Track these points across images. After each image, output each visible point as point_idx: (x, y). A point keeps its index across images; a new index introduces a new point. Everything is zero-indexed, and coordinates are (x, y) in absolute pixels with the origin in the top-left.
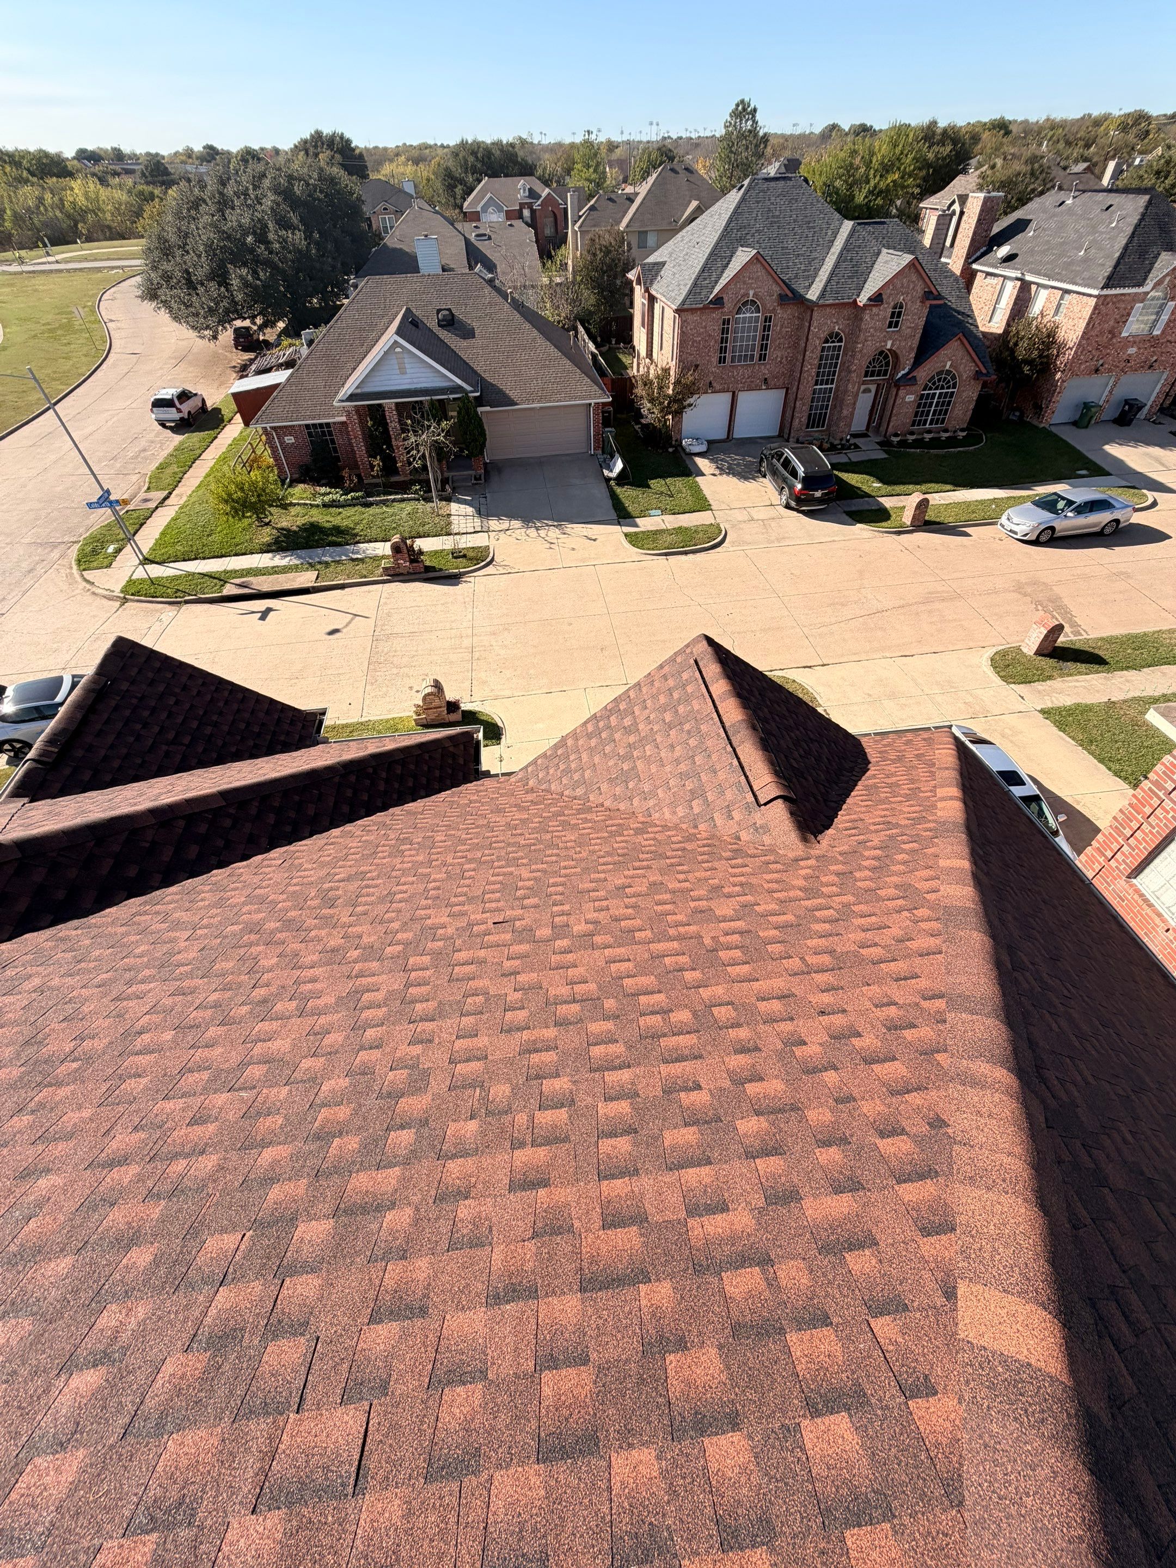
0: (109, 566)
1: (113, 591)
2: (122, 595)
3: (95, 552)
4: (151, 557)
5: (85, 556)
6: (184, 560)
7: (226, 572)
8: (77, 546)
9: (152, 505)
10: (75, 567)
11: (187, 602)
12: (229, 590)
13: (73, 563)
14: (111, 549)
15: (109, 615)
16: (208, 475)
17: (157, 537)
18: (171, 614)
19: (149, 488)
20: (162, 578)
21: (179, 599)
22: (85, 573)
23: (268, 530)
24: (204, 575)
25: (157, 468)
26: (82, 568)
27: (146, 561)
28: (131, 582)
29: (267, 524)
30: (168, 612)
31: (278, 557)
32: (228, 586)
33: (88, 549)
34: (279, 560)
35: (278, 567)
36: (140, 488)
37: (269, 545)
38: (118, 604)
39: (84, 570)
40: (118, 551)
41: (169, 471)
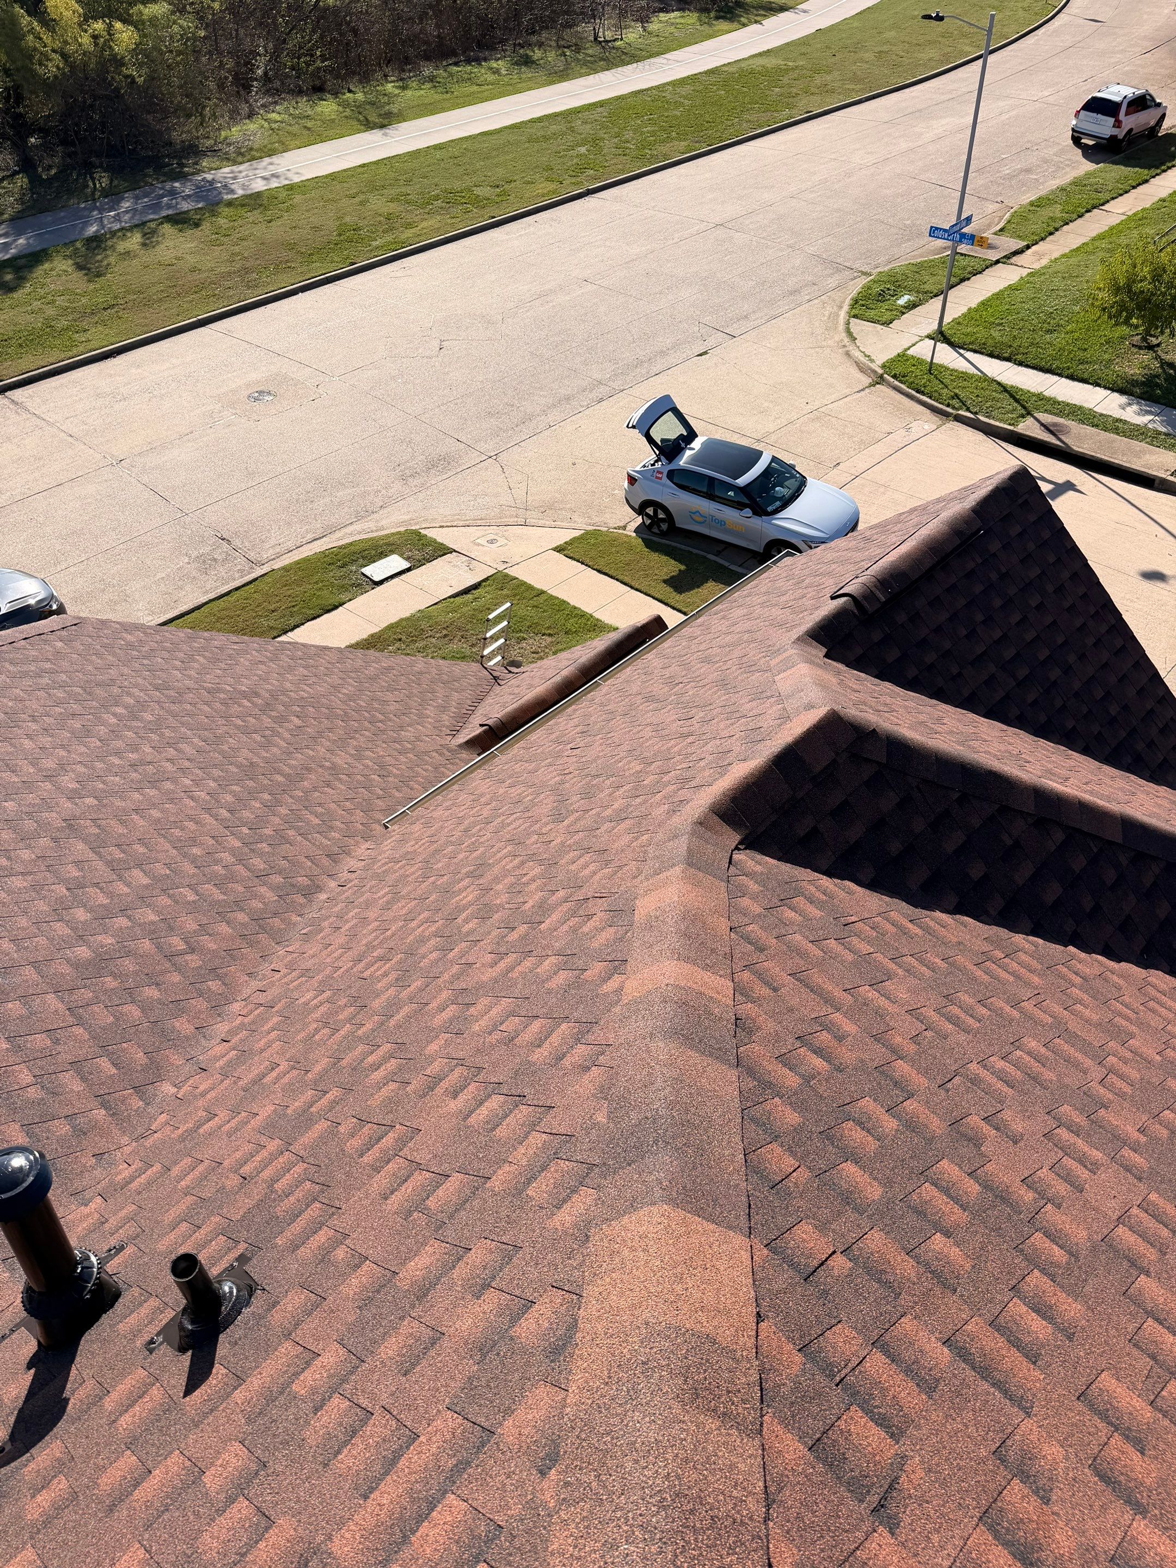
0: (887, 323)
1: (872, 361)
2: (880, 371)
3: (881, 297)
4: (948, 333)
5: (867, 297)
6: (991, 355)
7: (1040, 397)
8: (864, 281)
9: (993, 255)
10: (846, 308)
11: (958, 419)
12: (1028, 427)
13: (848, 301)
14: (902, 301)
15: (848, 391)
16: (1100, 237)
17: (973, 306)
18: (927, 427)
19: (1001, 230)
20: (947, 369)
21: (949, 410)
22: (853, 320)
23: (1146, 357)
24: (1004, 389)
25: (1032, 204)
26: (854, 312)
27: (941, 336)
28: (902, 357)
29: (1151, 348)
30: (925, 422)
31: (1135, 407)
32: (1030, 421)
33: (877, 289)
34: (1133, 414)
35: (1125, 422)
36: (989, 226)
37: (1134, 383)
38: (867, 380)
39: (855, 316)
40: (912, 306)
41: (1046, 213)
